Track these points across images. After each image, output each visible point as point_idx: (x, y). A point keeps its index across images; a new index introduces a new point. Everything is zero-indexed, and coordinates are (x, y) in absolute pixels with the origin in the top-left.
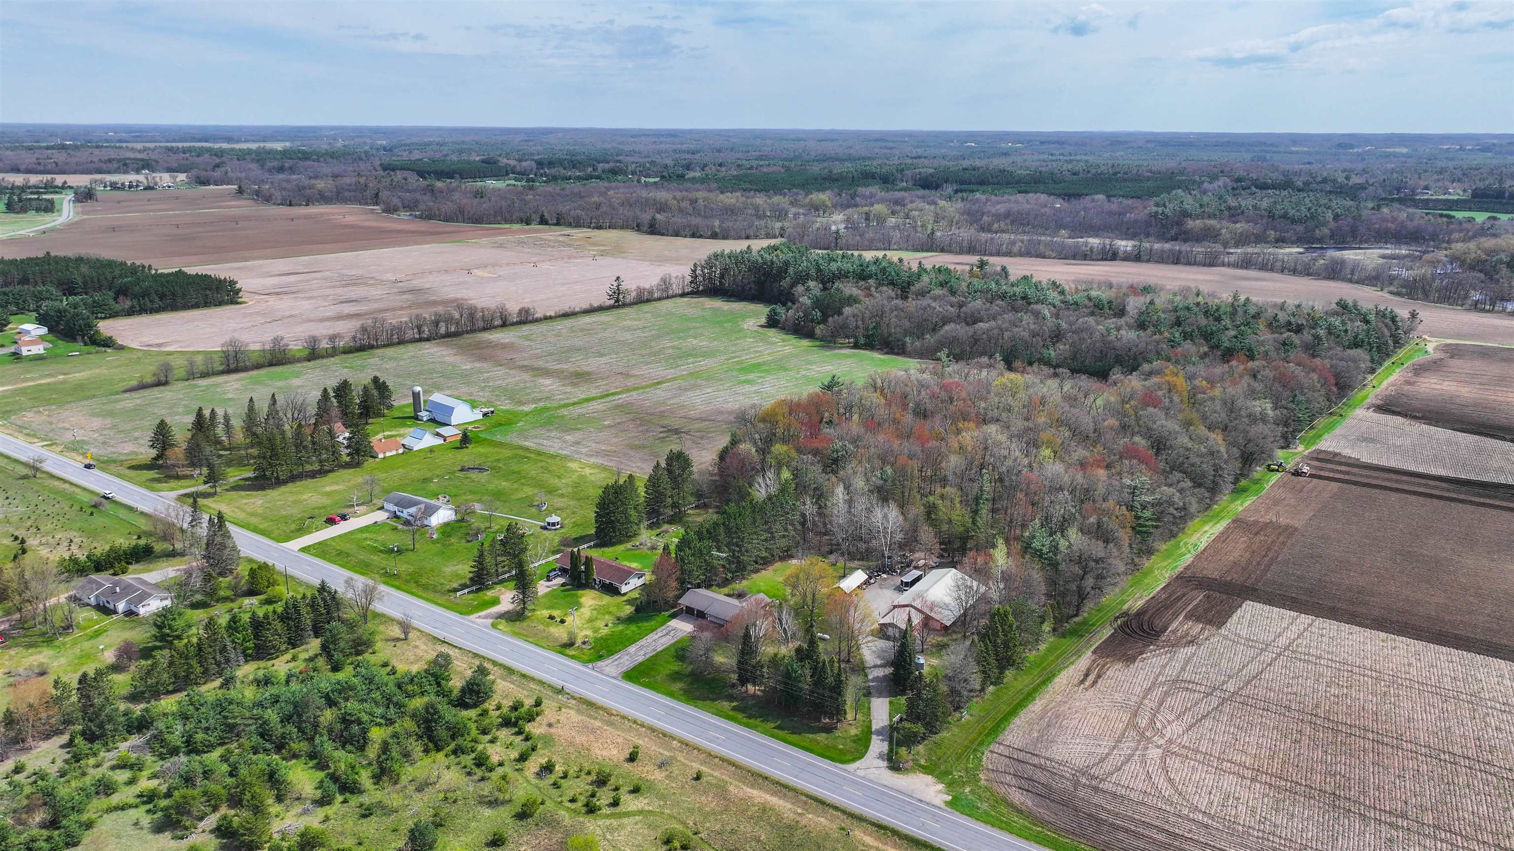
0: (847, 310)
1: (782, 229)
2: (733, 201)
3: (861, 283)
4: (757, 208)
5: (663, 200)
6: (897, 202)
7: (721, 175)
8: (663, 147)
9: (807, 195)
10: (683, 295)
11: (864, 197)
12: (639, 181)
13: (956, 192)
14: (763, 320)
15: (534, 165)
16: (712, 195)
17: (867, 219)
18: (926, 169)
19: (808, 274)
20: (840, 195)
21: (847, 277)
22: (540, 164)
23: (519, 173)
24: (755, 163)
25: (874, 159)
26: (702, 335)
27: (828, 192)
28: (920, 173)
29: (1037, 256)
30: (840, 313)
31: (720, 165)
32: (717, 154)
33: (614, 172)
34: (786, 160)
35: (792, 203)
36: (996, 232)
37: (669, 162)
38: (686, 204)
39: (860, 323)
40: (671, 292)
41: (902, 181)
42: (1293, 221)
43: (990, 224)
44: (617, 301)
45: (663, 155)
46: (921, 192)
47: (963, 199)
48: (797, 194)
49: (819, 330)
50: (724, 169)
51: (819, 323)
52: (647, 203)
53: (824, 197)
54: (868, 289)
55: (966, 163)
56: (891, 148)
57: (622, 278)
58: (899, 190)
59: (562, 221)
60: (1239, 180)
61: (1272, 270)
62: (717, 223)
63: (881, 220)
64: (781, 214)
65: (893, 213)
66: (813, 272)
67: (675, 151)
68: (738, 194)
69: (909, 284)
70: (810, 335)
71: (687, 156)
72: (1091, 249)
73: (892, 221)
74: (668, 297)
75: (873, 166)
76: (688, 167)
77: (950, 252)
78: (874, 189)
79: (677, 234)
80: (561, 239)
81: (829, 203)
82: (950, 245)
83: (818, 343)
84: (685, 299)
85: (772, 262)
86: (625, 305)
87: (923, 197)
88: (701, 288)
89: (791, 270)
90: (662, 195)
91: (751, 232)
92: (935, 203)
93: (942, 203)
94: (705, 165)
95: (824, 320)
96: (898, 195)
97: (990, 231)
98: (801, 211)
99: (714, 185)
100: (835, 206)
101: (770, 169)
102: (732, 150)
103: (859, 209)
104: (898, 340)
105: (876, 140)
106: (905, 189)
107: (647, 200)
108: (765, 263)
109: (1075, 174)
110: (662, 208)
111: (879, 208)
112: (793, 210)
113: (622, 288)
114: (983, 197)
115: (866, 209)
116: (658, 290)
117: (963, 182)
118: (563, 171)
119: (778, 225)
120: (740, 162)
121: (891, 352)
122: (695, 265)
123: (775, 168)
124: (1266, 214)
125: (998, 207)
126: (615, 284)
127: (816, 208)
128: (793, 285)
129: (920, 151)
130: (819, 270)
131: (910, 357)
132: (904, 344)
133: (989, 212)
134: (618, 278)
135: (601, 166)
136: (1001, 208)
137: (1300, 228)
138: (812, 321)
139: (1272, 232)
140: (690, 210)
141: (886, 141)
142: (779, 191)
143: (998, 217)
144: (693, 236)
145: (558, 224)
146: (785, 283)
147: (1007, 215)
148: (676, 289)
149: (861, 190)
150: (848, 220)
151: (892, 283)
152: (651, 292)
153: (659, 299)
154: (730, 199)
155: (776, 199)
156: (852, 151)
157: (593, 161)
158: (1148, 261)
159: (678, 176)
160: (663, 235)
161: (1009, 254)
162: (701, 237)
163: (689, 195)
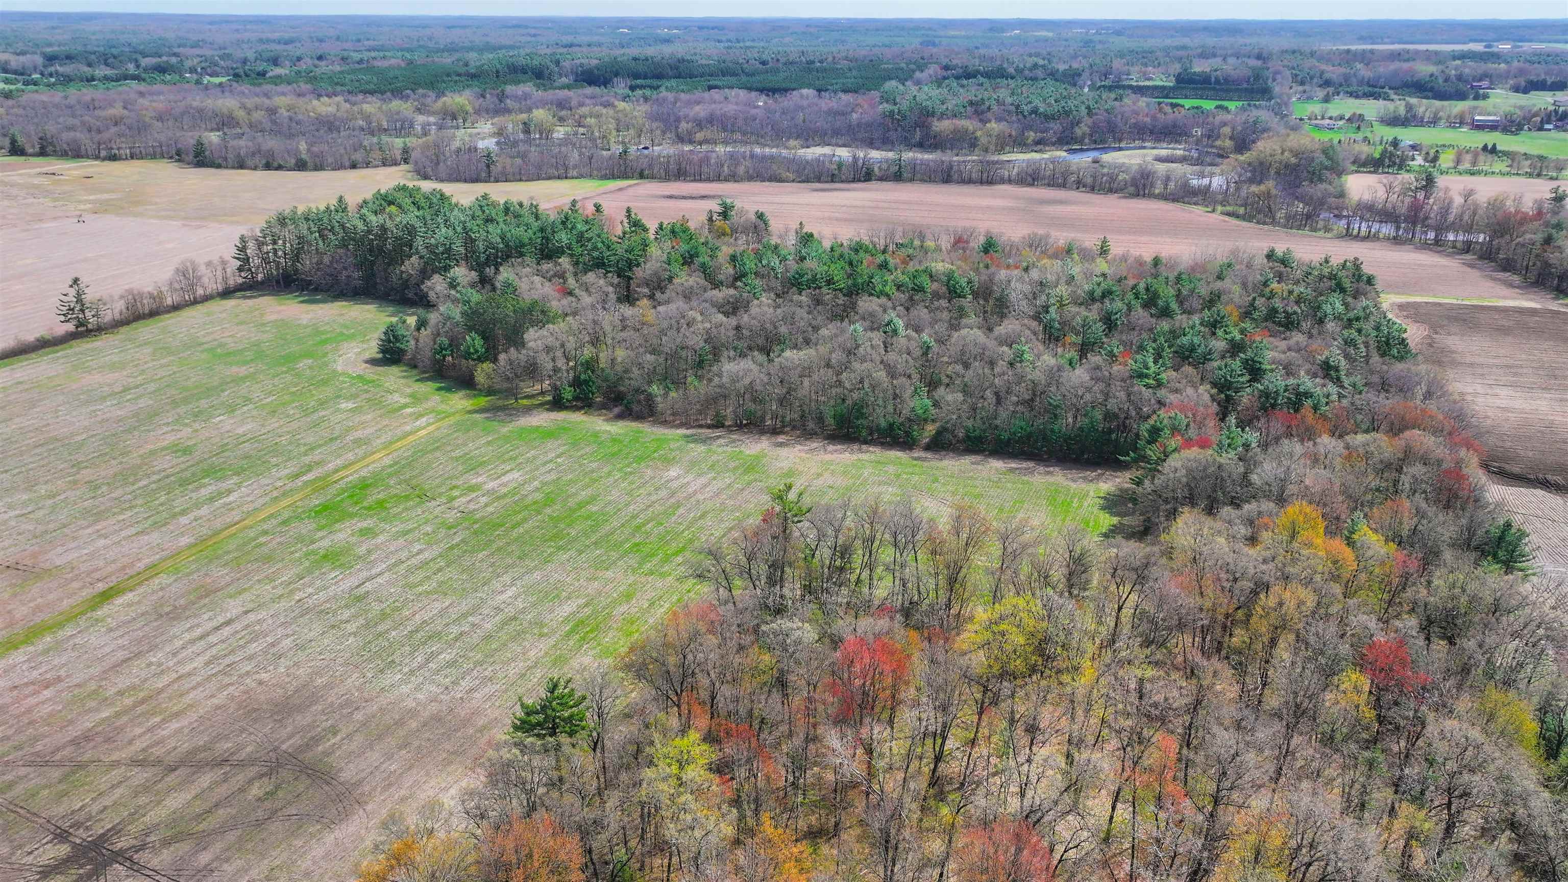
0: (534, 337)
1: (406, 151)
2: (332, 109)
3: (547, 266)
4: (367, 118)
5: (225, 111)
6: (561, 105)
7: (318, 71)
8: (247, 35)
9: (438, 97)
10: (227, 293)
11: (516, 98)
12: (198, 82)
13: (633, 88)
14: (372, 349)
15: (39, 60)
16: (301, 102)
17: (527, 131)
18: (590, 59)
19: (448, 250)
20: (483, 96)
21: (521, 255)
22: (51, 59)
23: (15, 72)
24: (366, 55)
25: (519, 48)
26: (247, 400)
27: (467, 92)
28: (582, 65)
29: (770, 180)
30: (520, 344)
31: (320, 58)
32: (317, 44)
33: (162, 69)
34: (409, 50)
35: (419, 110)
36: (700, 144)
37: (251, 55)
38: (258, 115)
39: (561, 363)
40: (200, 292)
41: (561, 75)
42: (1048, 117)
43: (689, 133)
44: (80, 324)
45: (245, 46)
46: (589, 90)
47: (646, 99)
48: (425, 96)
49: (483, 372)
50: (323, 63)
51: (480, 360)
52: (200, 117)
53: (461, 99)
54: (562, 276)
55: (634, 51)
56: (535, 35)
57: (84, 280)
58: (560, 88)
59: (49, 149)
60: (946, 68)
61: (1064, 186)
62: (303, 146)
63: (546, 133)
64: (403, 127)
65: (561, 119)
66: (459, 247)
67: (261, 41)
68: (339, 99)
69: (631, 264)
70: (466, 382)
71: (274, 47)
72: (840, 166)
73: (560, 132)
74: (195, 302)
75: (521, 57)
76: (275, 62)
77: (652, 177)
78: (527, 88)
79: (241, 166)
80: (36, 181)
81: (469, 108)
82: (651, 166)
83: (482, 401)
84: (230, 303)
85: (383, 228)
86: (100, 329)
87: (593, 97)
88: (260, 277)
89: (419, 242)
90: (228, 103)
91: (358, 156)
92: (613, 105)
93: (621, 105)
94: (299, 59)
95: (491, 355)
96: (562, 94)
97: (691, 142)
98: (432, 119)
99: (305, 87)
100: (478, 112)
101: (386, 64)
102: (338, 38)
103: (513, 116)
104: (637, 391)
105: (514, 27)
106: (568, 87)
107: (200, 111)
108: (369, 232)
110: (225, 122)
111: (540, 114)
112: (421, 119)
113: (88, 297)
114: (670, 96)
115: (524, 116)
116: (173, 290)
117: (636, 76)
118: (86, 69)
119: (398, 142)
120: (345, 54)
121: (628, 414)
122: (242, 239)
123: (393, 61)
124: (1013, 108)
125: (697, 108)
126: (72, 292)
127: (452, 116)
128: (425, 273)
129: (568, 39)
130: (469, 242)
131: (665, 423)
132: (650, 398)
133: (686, 116)
134: (76, 281)
135: (145, 62)
136: (700, 111)
137: (1056, 126)
138: (467, 355)
139: (1032, 133)
140: (268, 125)
141: (526, 27)
142: (397, 93)
143: (700, 124)
144: (268, 167)
145: (43, 153)
146: (412, 265)
147: (711, 120)
148: (210, 283)
149: (510, 89)
150: (500, 133)
151: (599, 264)
152: (157, 297)
153: (176, 308)
154: (325, 107)
155: (396, 104)
156: (488, 39)
157: (135, 54)
158: (912, 180)
159: (259, 74)
160: (219, 166)
161: (733, 177)
162: (279, 168)
163: (267, 101)
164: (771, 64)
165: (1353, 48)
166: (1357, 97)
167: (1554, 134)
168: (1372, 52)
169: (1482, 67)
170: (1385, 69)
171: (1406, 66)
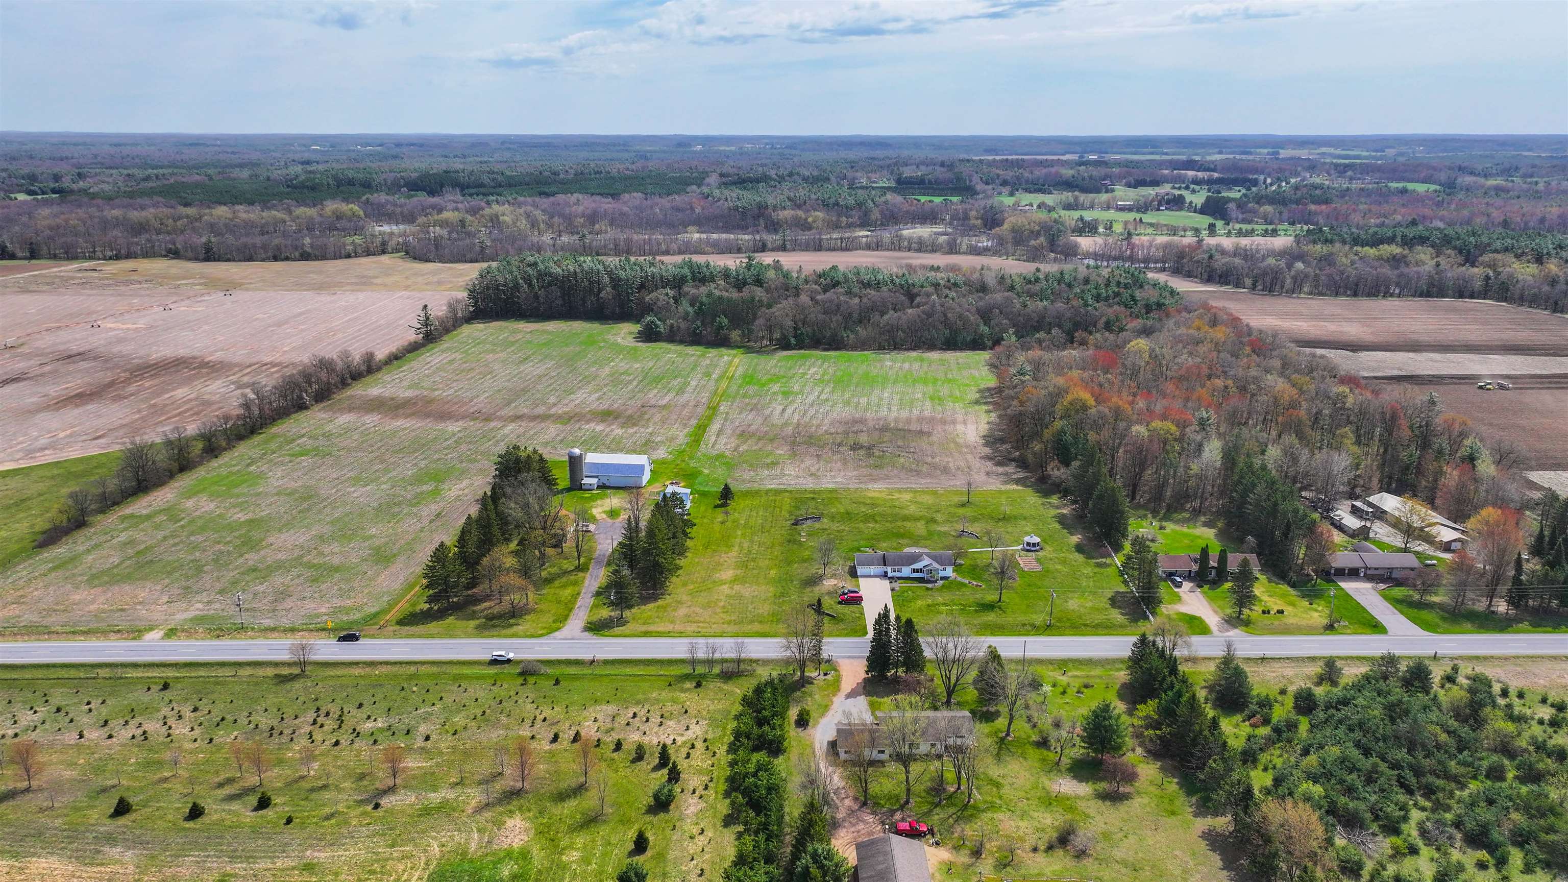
14: (628, 337)
39: (792, 322)
41: (387, 187)
44: (429, 334)
49: (736, 335)
60: (722, 176)
62: (307, 241)
79: (250, 259)
83: (740, 350)
85: (575, 273)
86: (437, 339)
100: (367, 216)
104: (836, 335)
109: (555, 174)
116: (451, 317)
132: (841, 339)
134: (425, 306)
137: (857, 214)
139: (845, 219)
144: (276, 259)
158: (794, 250)
162: (287, 259)
163: (172, 211)
164: (562, 176)
165: (1010, 157)
166: (1030, 192)
167: (1167, 212)
168: (1023, 160)
169: (1103, 171)
170: (1039, 172)
171: (1053, 170)
